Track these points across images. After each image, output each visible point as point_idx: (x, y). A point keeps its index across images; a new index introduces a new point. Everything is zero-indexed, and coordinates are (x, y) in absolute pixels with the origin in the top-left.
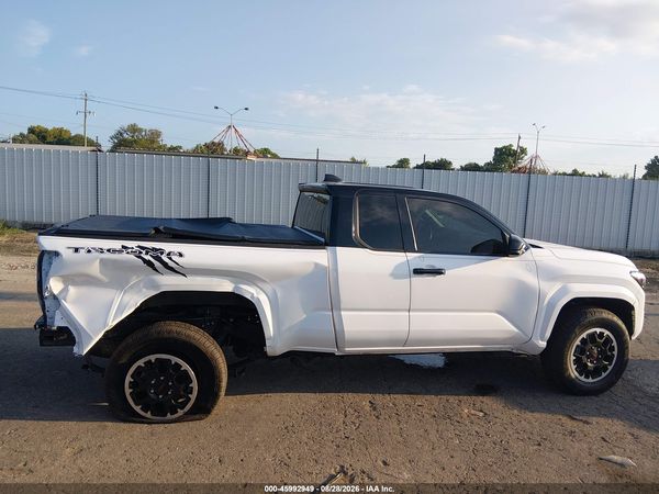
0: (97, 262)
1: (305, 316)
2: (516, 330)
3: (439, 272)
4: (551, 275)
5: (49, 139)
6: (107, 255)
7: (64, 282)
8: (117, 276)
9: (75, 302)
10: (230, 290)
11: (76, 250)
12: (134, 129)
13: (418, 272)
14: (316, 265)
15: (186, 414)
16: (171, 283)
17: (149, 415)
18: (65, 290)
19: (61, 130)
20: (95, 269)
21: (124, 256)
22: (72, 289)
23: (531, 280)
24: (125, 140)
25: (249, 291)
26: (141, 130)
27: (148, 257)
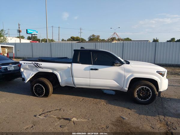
0: (28, 66)
1: (66, 78)
2: (118, 85)
3: (96, 69)
4: (128, 71)
5: (75, 40)
6: (29, 64)
7: (24, 69)
8: (31, 68)
9: (26, 73)
10: (52, 72)
11: (25, 63)
12: (93, 36)
13: (92, 69)
14: (68, 67)
15: (43, 96)
16: (40, 70)
17: (37, 95)
18: (24, 71)
19: (78, 37)
20: (27, 67)
21: (32, 64)
22: (25, 70)
23: (122, 72)
24: (91, 39)
25: (56, 72)
26: (95, 36)
27: (35, 65)
